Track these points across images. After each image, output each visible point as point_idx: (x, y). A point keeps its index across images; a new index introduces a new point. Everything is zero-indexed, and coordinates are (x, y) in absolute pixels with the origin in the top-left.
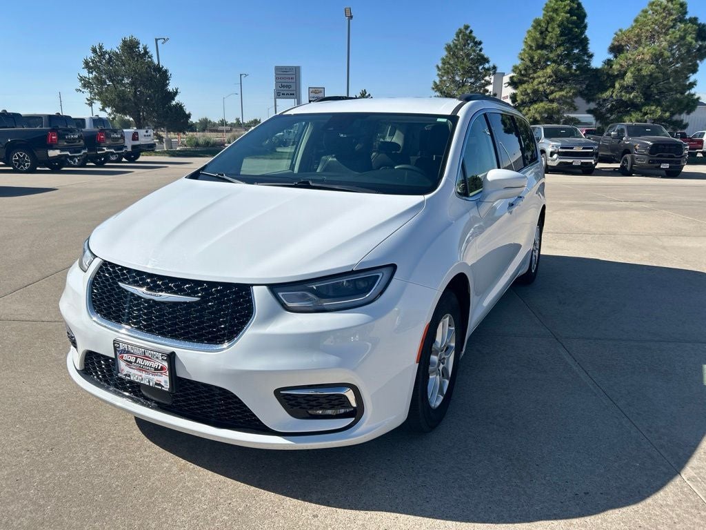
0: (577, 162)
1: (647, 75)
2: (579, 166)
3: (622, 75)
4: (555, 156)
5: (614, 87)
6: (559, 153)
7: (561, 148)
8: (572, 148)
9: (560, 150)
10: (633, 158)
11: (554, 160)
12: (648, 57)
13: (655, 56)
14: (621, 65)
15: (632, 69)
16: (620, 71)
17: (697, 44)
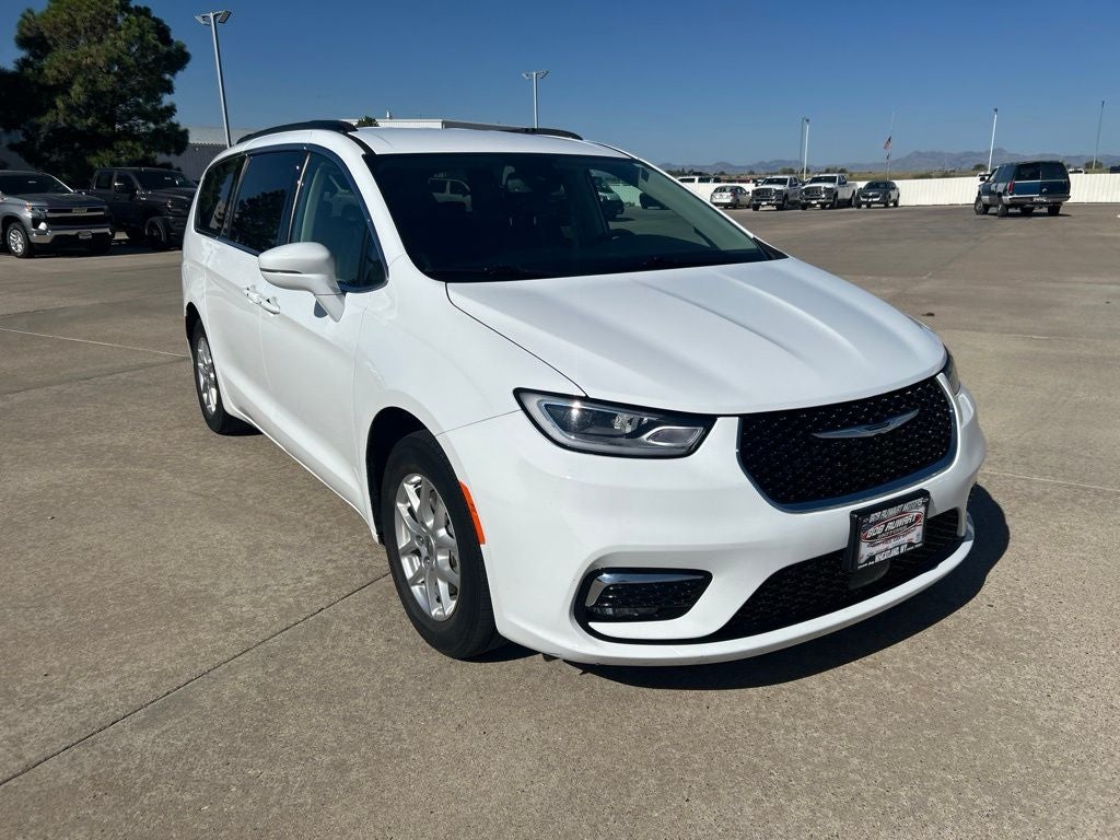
0: (86, 233)
1: (108, 91)
2: (88, 240)
3: (63, 87)
4: (43, 226)
5: (56, 107)
6: (46, 220)
7: (49, 211)
8: (70, 211)
9: (49, 215)
10: (166, 222)
11: (43, 233)
12: (101, 63)
13: (111, 61)
14: (59, 71)
15: (81, 80)
16: (57, 80)
17: (163, 49)
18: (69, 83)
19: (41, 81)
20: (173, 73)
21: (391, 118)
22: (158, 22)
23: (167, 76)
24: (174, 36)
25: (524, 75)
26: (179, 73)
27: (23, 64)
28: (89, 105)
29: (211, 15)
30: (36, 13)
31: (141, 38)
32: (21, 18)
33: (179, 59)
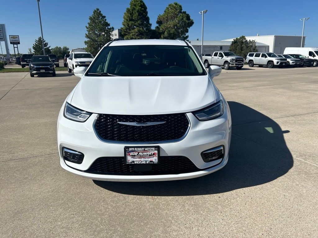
3: (163, 33)
12: (172, 26)
13: (174, 26)
14: (163, 29)
15: (167, 31)
16: (162, 31)
17: (187, 21)
18: (165, 32)
19: (159, 31)
20: (189, 27)
21: (258, 35)
22: (188, 15)
23: (188, 28)
24: (191, 18)
25: (301, 20)
26: (191, 27)
27: (157, 27)
28: (168, 37)
29: (203, 12)
30: (161, 15)
31: (182, 19)
32: (158, 17)
33: (191, 24)
